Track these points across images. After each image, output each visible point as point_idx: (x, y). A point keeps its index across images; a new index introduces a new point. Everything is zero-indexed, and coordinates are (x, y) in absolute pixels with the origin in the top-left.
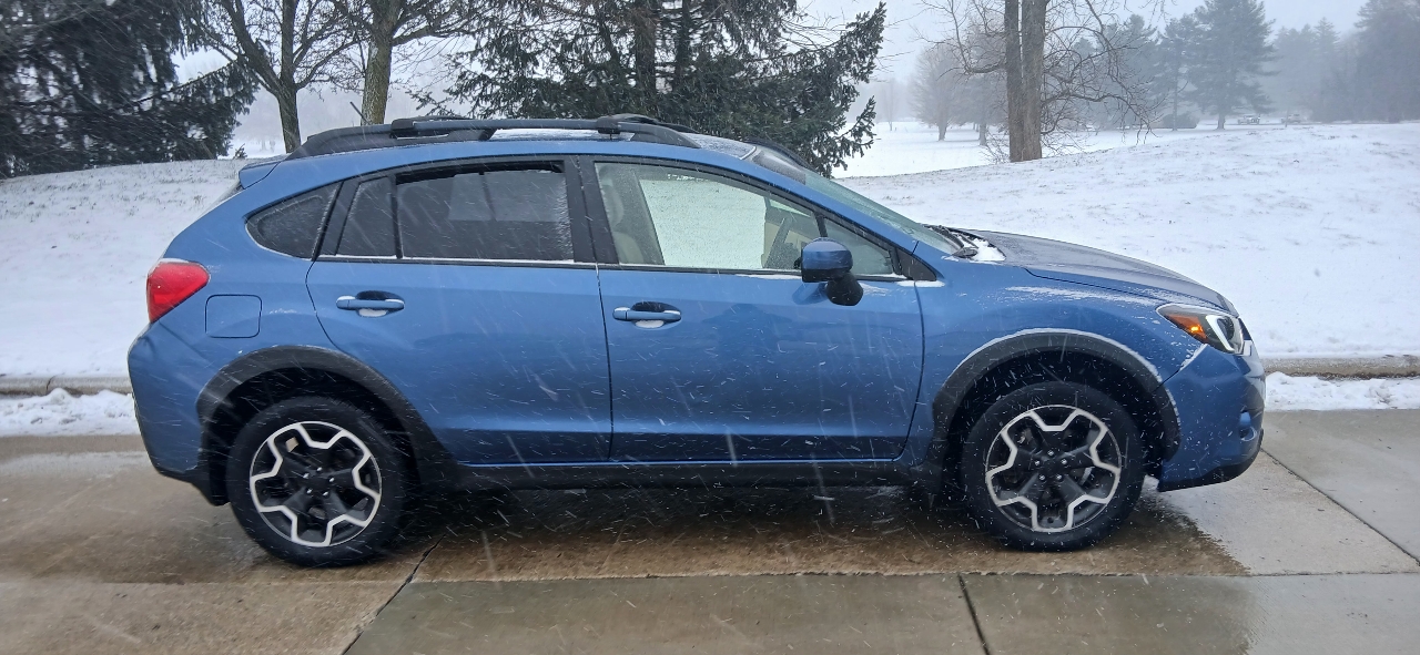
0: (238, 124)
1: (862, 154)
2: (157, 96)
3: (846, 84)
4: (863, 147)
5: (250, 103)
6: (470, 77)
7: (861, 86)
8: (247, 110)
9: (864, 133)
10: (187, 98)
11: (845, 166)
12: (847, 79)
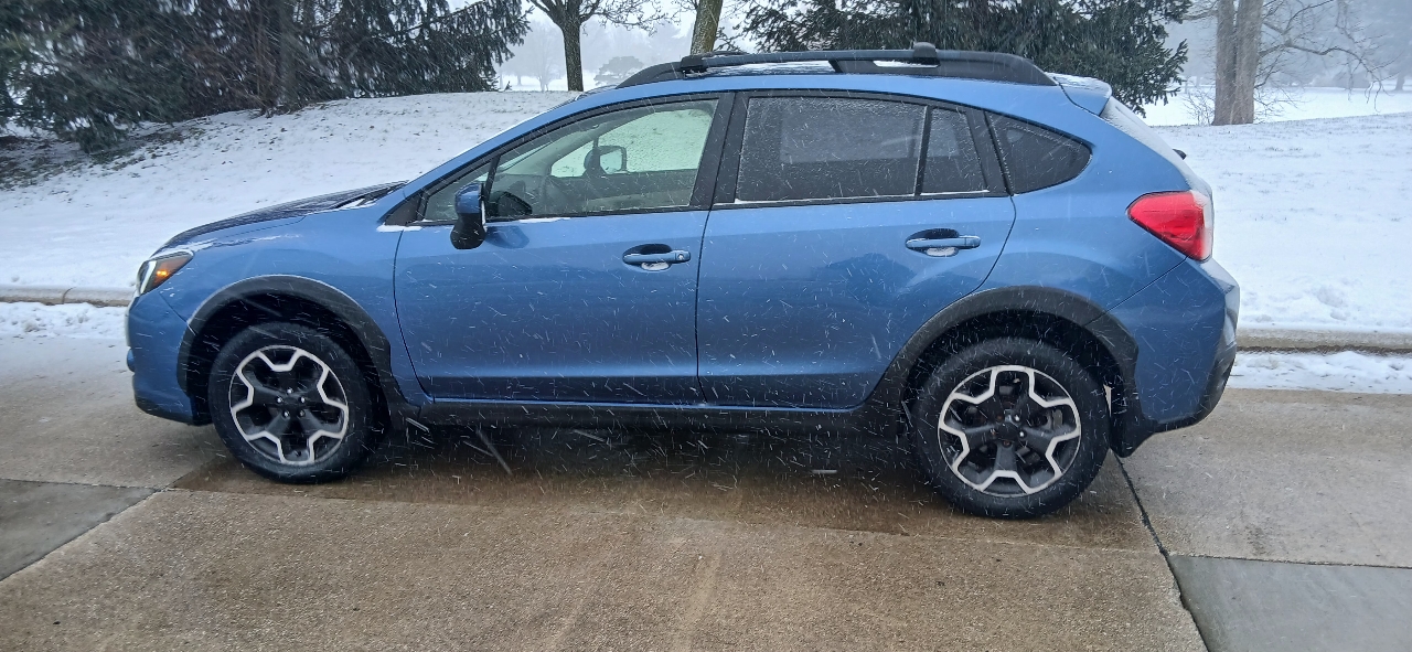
0: (512, 55)
1: (1166, 101)
2: (425, 25)
3: (1156, 24)
4: (1169, 95)
5: (524, 33)
6: (760, 13)
7: (1170, 27)
8: (522, 41)
9: (1172, 79)
10: (452, 28)
11: (1143, 113)
12: (1157, 18)
